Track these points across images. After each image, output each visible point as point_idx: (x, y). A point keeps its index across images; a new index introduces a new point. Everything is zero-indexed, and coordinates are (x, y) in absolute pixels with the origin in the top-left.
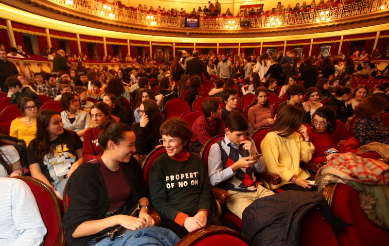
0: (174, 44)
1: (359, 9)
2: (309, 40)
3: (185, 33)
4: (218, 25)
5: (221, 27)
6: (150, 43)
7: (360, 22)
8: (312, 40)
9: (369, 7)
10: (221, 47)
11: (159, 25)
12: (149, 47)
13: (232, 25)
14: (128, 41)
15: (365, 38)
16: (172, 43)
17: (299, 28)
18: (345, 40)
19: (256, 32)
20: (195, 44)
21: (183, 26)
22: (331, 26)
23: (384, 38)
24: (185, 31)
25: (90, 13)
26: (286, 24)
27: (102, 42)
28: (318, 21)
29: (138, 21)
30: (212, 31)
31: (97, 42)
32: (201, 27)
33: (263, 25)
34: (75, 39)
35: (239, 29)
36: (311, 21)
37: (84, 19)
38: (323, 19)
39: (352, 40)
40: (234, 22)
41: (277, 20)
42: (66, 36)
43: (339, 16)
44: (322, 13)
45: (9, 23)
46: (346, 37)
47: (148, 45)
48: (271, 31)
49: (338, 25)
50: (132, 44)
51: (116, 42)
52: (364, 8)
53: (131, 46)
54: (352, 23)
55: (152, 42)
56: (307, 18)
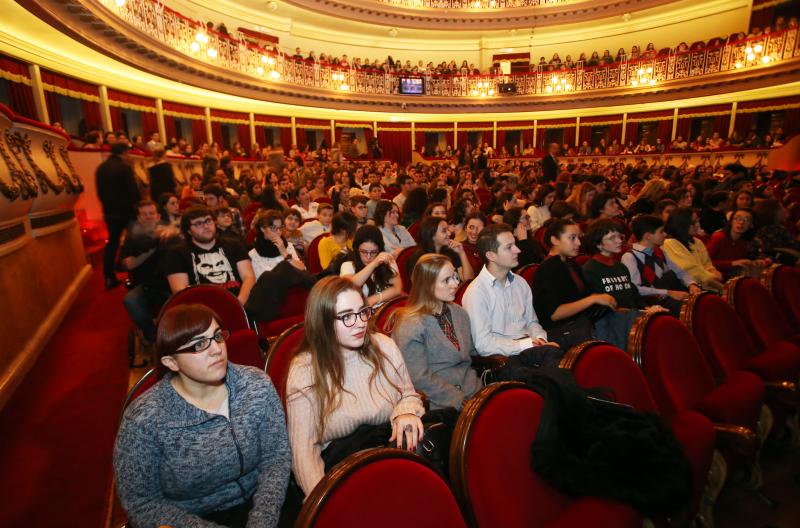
0: (375, 124)
1: (701, 67)
2: (620, 116)
3: (399, 105)
4: (459, 89)
5: (464, 94)
6: (333, 123)
7: (705, 87)
8: (625, 116)
9: (716, 64)
10: (461, 129)
11: (353, 91)
12: (329, 131)
13: (483, 91)
14: (293, 120)
15: (715, 114)
16: (372, 123)
17: (602, 96)
18: (681, 116)
19: (527, 101)
20: (413, 125)
21: (395, 92)
22: (658, 93)
23: (744, 114)
24: (399, 102)
25: (238, 71)
26: (579, 88)
27: (246, 122)
28: (634, 84)
29: (317, 84)
30: (449, 100)
31: (239, 121)
32: (428, 93)
33: (539, 91)
34: (202, 118)
35: (496, 97)
36: (623, 83)
37: (229, 82)
38: (643, 80)
39: (693, 115)
40: (487, 85)
41: (564, 81)
42: (187, 113)
43: (670, 77)
44: (641, 71)
45: (104, 91)
46: (682, 111)
47: (327, 128)
48: (554, 100)
49: (669, 92)
50: (299, 126)
51: (272, 121)
52: (710, 64)
53: (298, 130)
54: (692, 89)
55: (336, 121)
56: (616, 78)
